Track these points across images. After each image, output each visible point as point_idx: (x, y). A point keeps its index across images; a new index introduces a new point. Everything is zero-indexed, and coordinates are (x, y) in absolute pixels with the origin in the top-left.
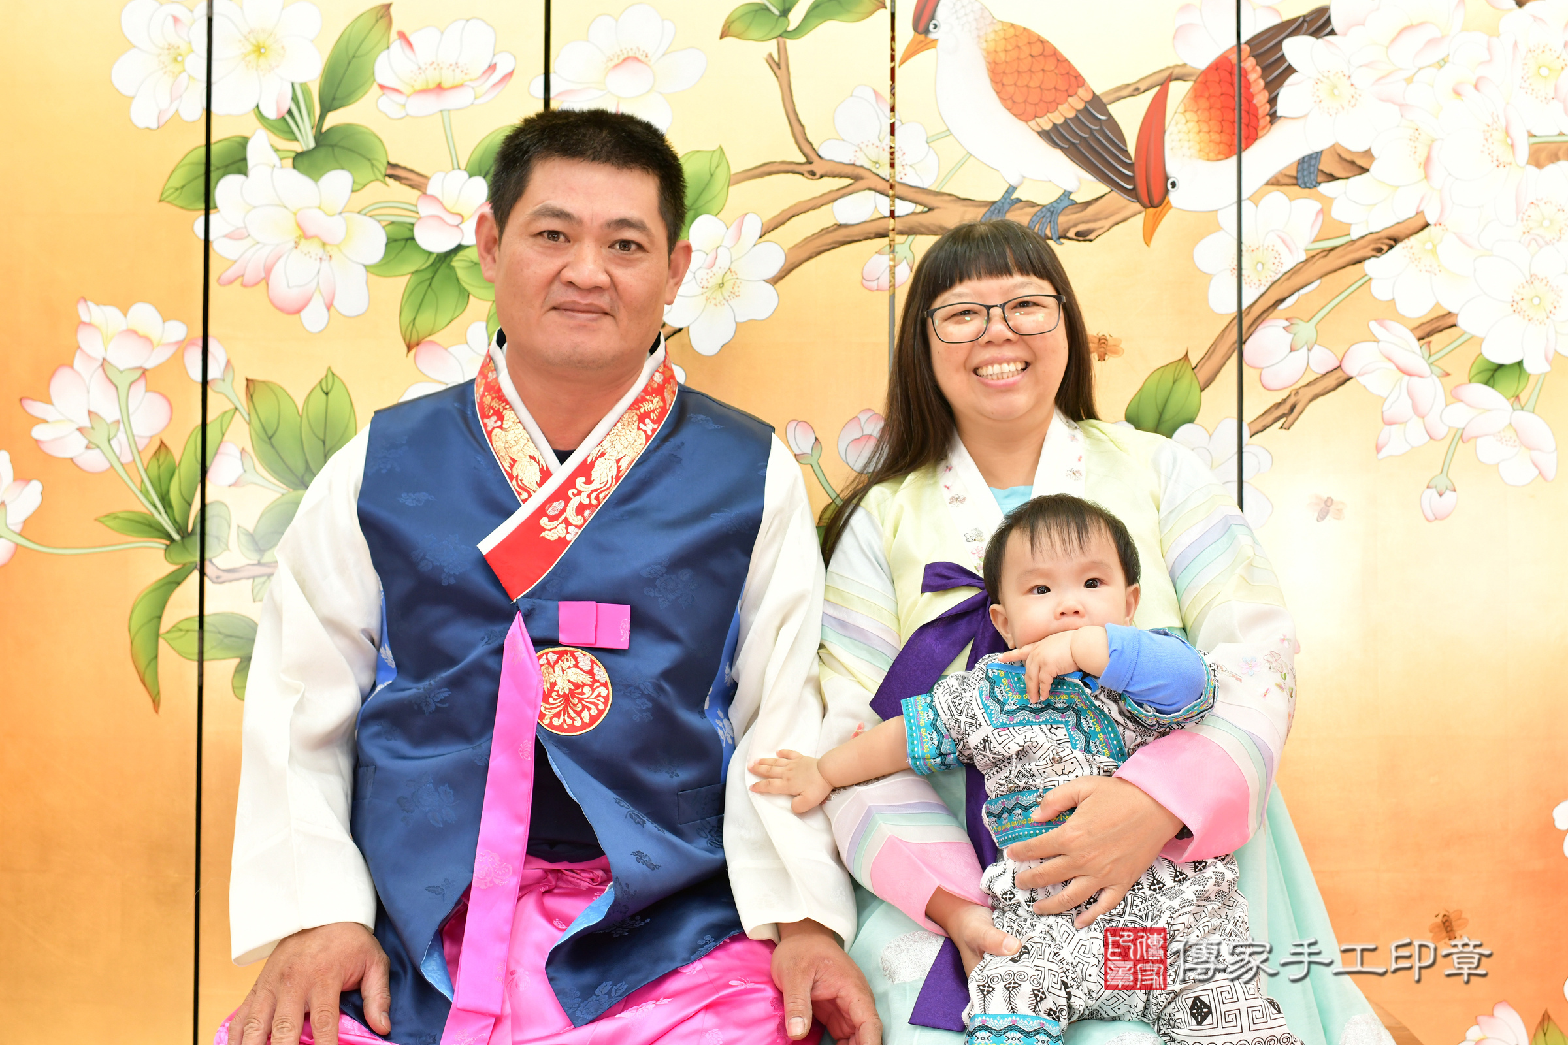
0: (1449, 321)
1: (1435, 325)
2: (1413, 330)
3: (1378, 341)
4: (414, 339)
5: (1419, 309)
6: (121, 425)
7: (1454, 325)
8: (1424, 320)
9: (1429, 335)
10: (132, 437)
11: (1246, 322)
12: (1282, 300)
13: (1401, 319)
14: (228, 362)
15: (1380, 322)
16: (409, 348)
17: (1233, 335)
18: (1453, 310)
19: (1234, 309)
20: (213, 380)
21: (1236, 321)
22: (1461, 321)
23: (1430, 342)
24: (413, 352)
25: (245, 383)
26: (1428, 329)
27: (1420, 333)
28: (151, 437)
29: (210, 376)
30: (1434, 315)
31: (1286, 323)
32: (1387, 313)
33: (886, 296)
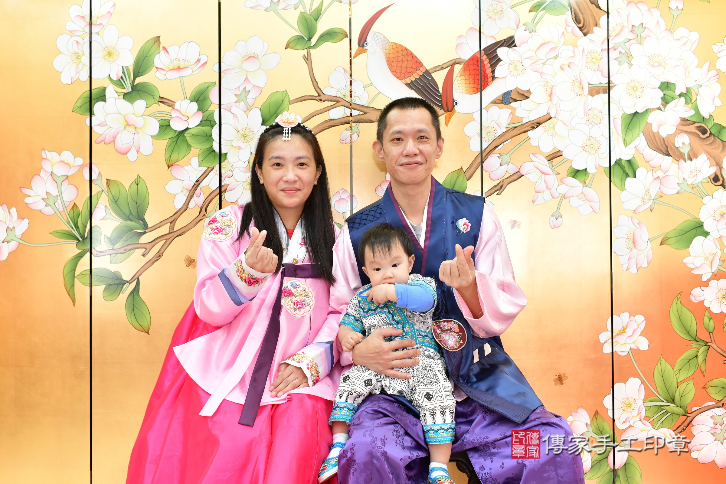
0: (559, 154)
1: (554, 155)
2: (546, 157)
3: (533, 162)
4: (171, 164)
5: (548, 149)
6: (59, 197)
7: (561, 155)
8: (550, 154)
9: (552, 159)
10: (63, 202)
11: (484, 155)
12: (497, 147)
13: (541, 153)
14: (100, 173)
15: (534, 154)
16: (169, 167)
17: (479, 160)
18: (561, 150)
19: (480, 150)
20: (94, 180)
21: (480, 154)
22: (564, 154)
23: (552, 162)
24: (170, 169)
25: (106, 181)
26: (551, 157)
27: (549, 158)
28: (70, 202)
29: (93, 178)
30: (554, 151)
31: (499, 155)
32: (536, 151)
33: (349, 146)
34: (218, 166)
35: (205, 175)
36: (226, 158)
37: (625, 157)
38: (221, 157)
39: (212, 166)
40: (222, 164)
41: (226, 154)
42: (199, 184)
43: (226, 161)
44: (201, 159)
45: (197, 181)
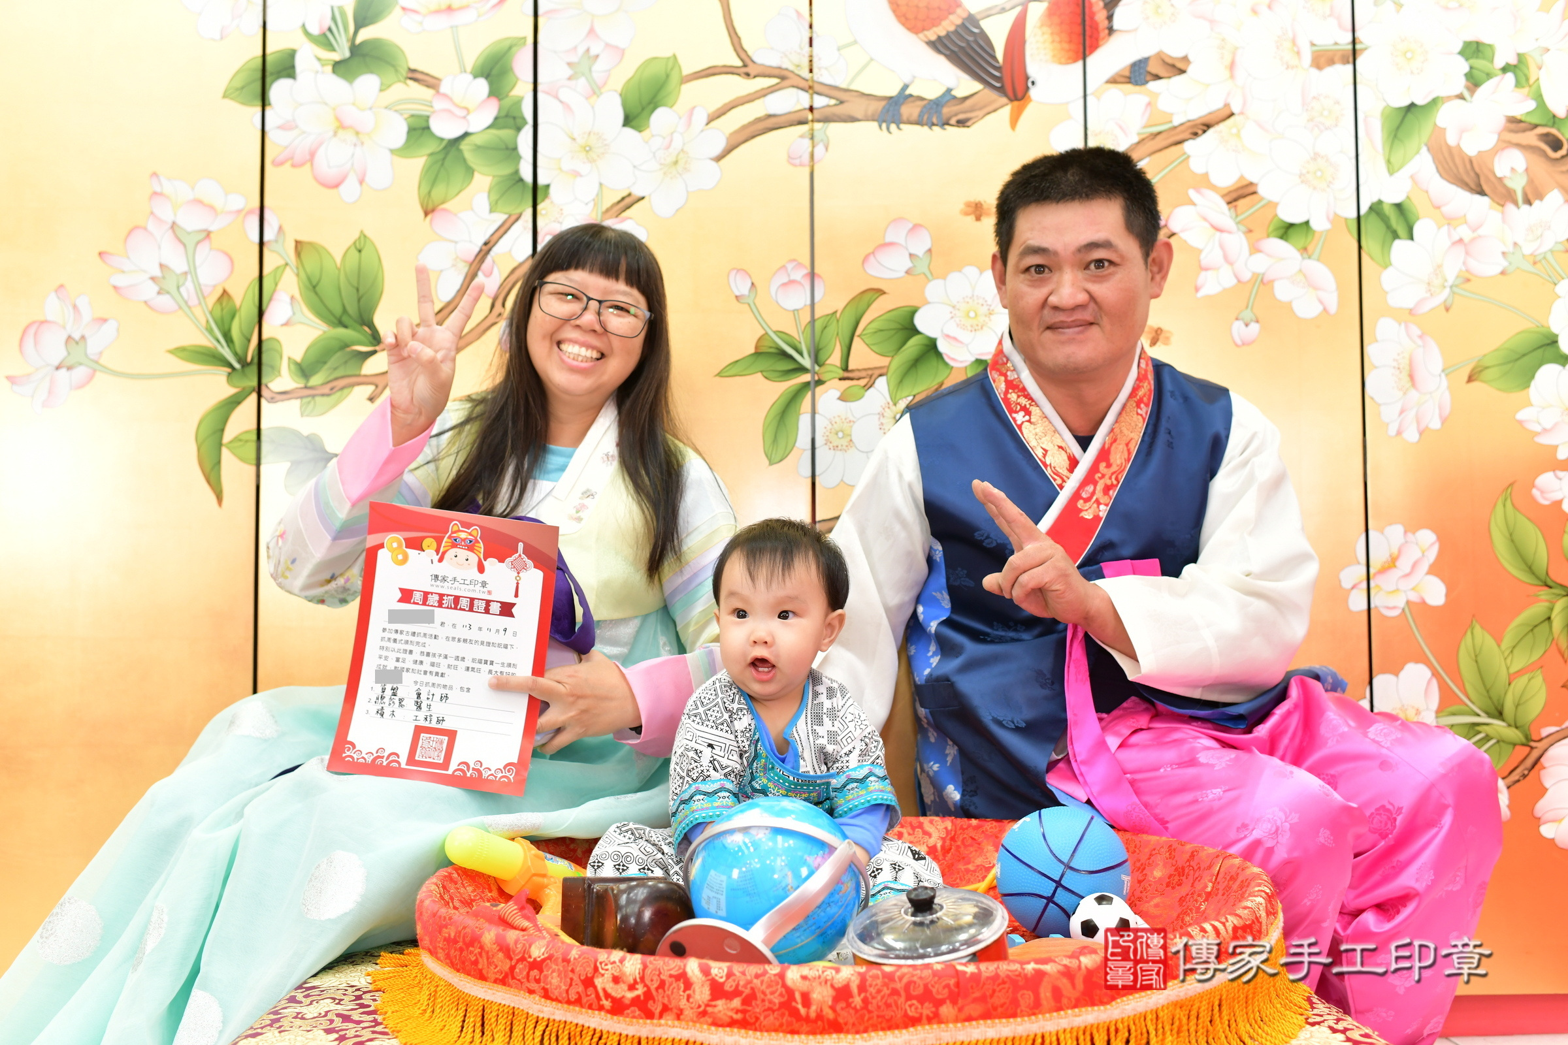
0: (1251, 189)
1: (1240, 192)
2: (1223, 196)
3: (1194, 204)
4: (430, 207)
5: (1227, 179)
6: (189, 277)
7: (1254, 193)
8: (1232, 189)
9: (1236, 200)
10: (199, 288)
13: (1213, 188)
14: (280, 228)
15: (1197, 190)
16: (426, 214)
18: (1254, 180)
20: (269, 242)
22: (1261, 190)
23: (1236, 207)
24: (429, 217)
25: (293, 245)
26: (1234, 195)
27: (1229, 198)
28: (214, 286)
29: (266, 238)
30: (1240, 184)
32: (1204, 182)
33: (807, 170)
34: (530, 211)
35: (503, 230)
36: (546, 195)
37: (1391, 196)
38: (536, 192)
39: (518, 211)
40: (539, 207)
41: (548, 186)
42: (490, 250)
43: (547, 202)
44: (494, 197)
45: (486, 244)
